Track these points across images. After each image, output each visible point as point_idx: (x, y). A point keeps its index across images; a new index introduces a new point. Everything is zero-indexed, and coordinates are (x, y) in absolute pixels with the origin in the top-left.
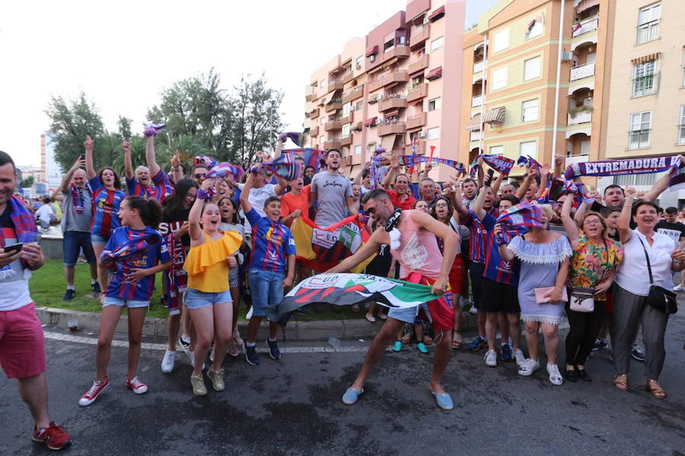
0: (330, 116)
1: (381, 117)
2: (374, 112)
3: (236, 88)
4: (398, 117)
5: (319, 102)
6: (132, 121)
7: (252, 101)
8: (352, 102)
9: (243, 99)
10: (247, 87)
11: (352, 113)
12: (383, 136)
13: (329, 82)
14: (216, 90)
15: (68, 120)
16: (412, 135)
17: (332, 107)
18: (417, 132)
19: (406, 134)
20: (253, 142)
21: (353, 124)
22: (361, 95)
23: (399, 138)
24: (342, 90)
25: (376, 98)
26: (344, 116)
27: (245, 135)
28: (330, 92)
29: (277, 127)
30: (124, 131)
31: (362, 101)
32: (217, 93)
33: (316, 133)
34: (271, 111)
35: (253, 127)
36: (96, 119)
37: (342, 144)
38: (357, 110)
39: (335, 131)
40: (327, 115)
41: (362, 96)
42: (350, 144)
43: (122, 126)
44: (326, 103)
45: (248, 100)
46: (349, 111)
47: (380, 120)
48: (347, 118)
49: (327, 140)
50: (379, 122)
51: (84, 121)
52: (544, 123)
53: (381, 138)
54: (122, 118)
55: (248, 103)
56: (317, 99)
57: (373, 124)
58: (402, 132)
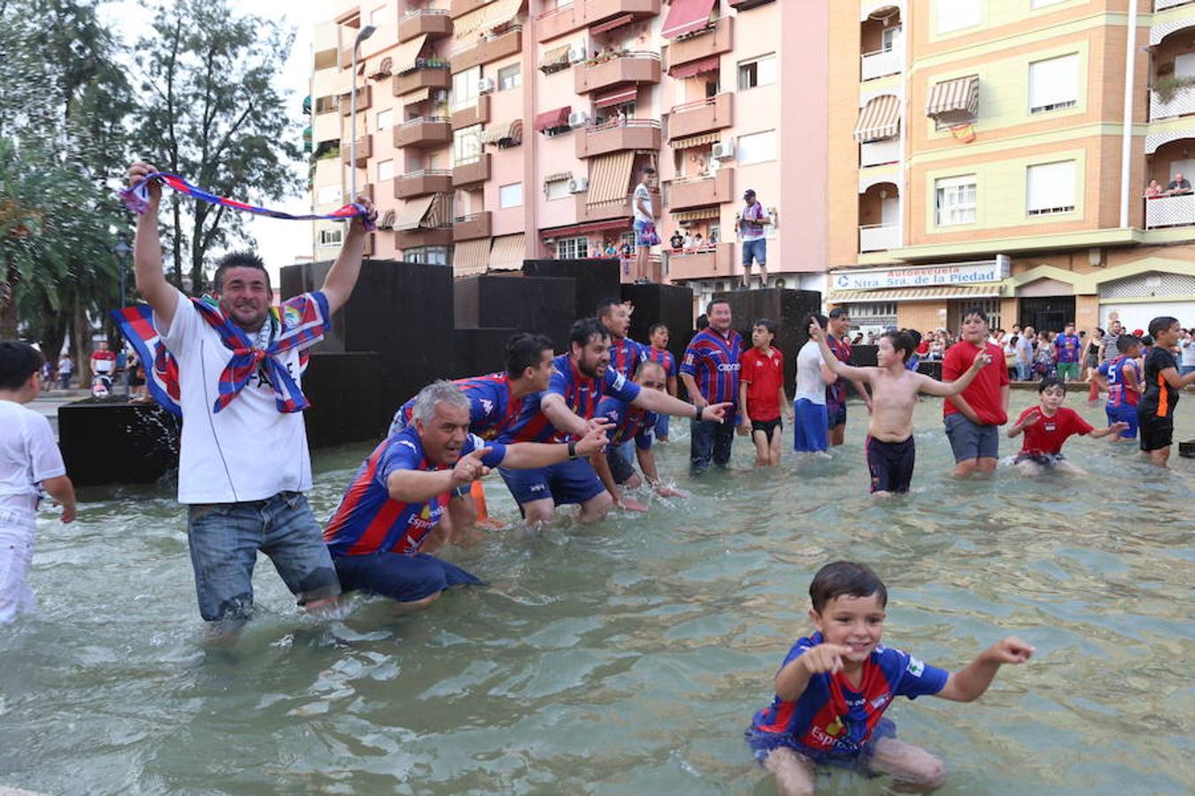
0: (407, 107)
1: (582, 109)
2: (561, 93)
5: (371, 68)
8: (482, 66)
11: (486, 96)
12: (593, 158)
13: (401, 14)
16: (678, 154)
17: (416, 81)
18: (707, 146)
19: (658, 151)
21: (488, 127)
22: (515, 48)
23: (643, 162)
24: (448, 34)
25: (566, 57)
26: (459, 107)
28: (404, 42)
31: (518, 64)
33: (364, 154)
37: (455, 183)
38: (499, 87)
39: (422, 149)
40: (398, 104)
41: (519, 51)
42: (482, 182)
44: (396, 69)
46: (474, 93)
47: (583, 114)
48: (472, 110)
49: (401, 172)
50: (580, 120)
53: (586, 163)
56: (362, 61)
57: (560, 126)
58: (651, 146)
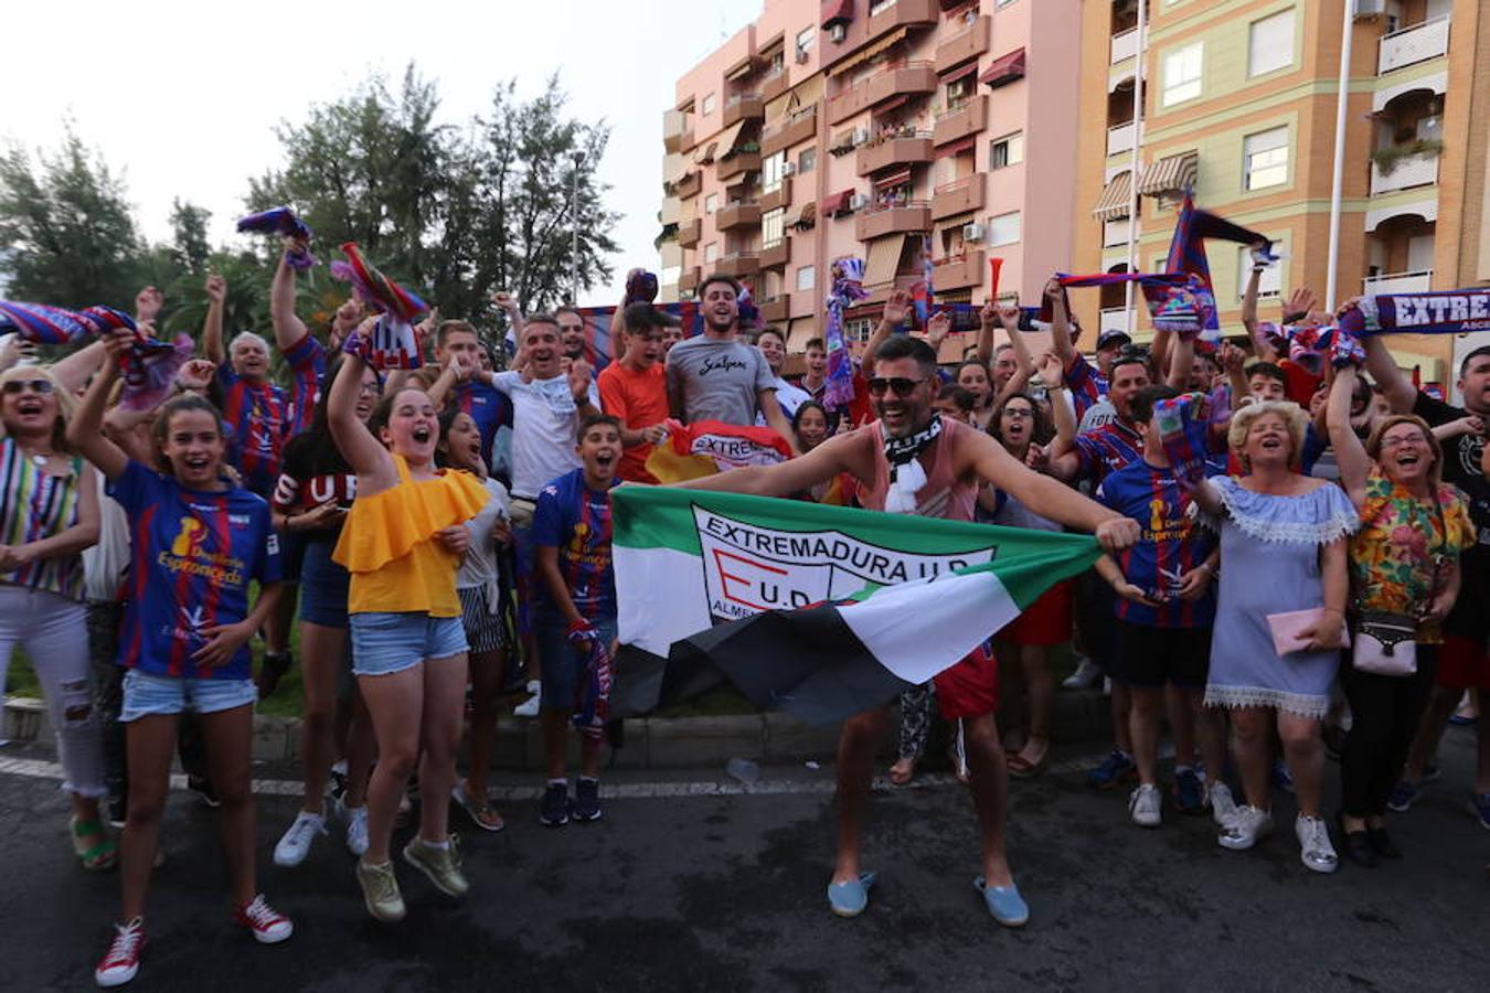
0: (728, 190)
1: (864, 189)
2: (846, 175)
3: (482, 123)
4: (909, 188)
5: (701, 154)
6: (210, 214)
7: (523, 154)
8: (786, 150)
9: (499, 150)
10: (508, 119)
11: (788, 180)
12: (870, 241)
13: (726, 101)
14: (429, 128)
15: (39, 214)
16: (947, 236)
17: (734, 165)
18: (959, 229)
19: (931, 232)
20: (528, 266)
21: (790, 210)
22: (810, 132)
23: (913, 245)
24: (762, 120)
25: (850, 139)
26: (768, 190)
27: (508, 246)
28: (728, 127)
29: (591, 222)
30: (191, 242)
31: (814, 147)
32: (431, 135)
33: (695, 237)
34: (576, 181)
35: (529, 224)
36: (113, 211)
37: (761, 266)
38: (801, 171)
39: (743, 230)
40: (722, 188)
41: (814, 135)
42: (783, 264)
43: (184, 229)
44: (718, 155)
45: (514, 153)
46: (779, 176)
47: (863, 196)
48: (775, 194)
49: (722, 255)
50: (859, 203)
51: (82, 217)
52: (1305, 192)
53: (865, 246)
54: (183, 206)
55: (512, 160)
56: (696, 147)
57: (843, 208)
58: (921, 227)
